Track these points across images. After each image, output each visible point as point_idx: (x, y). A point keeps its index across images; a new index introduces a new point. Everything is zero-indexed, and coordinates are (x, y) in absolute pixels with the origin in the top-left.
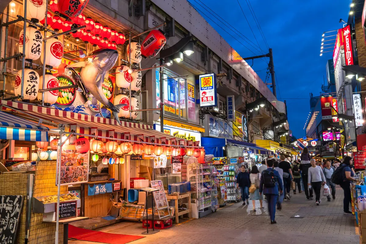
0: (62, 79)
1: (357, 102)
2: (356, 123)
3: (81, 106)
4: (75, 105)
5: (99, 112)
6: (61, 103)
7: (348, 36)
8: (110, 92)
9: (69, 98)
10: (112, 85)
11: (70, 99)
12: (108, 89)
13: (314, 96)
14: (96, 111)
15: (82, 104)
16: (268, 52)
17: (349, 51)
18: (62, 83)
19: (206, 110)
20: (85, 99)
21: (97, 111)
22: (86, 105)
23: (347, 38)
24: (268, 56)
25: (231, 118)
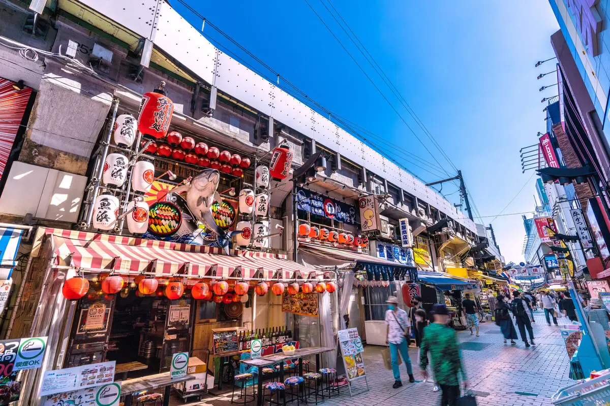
0: (162, 205)
1: (577, 219)
2: (582, 244)
3: (188, 235)
4: (181, 233)
5: (215, 241)
6: (160, 231)
7: (547, 145)
8: (231, 218)
9: (172, 226)
10: (234, 211)
11: (174, 227)
12: (227, 215)
13: (527, 218)
14: (210, 240)
15: (190, 232)
16: (457, 175)
17: (553, 161)
18: (162, 210)
19: (374, 236)
20: (194, 226)
21: (212, 240)
22: (195, 233)
23: (547, 147)
24: (458, 178)
25: (406, 244)
